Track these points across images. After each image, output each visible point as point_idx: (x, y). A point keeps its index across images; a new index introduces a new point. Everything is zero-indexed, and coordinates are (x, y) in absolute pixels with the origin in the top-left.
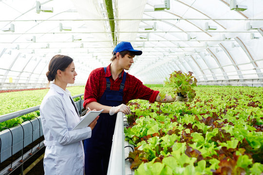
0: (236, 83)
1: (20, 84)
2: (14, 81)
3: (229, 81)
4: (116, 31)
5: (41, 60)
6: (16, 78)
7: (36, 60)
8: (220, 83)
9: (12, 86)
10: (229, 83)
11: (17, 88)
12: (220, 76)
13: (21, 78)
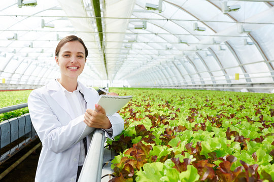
0: (210, 87)
1: (11, 84)
2: (6, 82)
3: (205, 86)
4: (104, 40)
5: (32, 62)
6: (7, 79)
7: (27, 62)
8: (198, 87)
9: (4, 86)
10: (205, 88)
11: (8, 89)
12: (197, 81)
13: (12, 79)
